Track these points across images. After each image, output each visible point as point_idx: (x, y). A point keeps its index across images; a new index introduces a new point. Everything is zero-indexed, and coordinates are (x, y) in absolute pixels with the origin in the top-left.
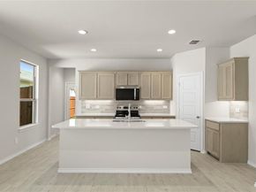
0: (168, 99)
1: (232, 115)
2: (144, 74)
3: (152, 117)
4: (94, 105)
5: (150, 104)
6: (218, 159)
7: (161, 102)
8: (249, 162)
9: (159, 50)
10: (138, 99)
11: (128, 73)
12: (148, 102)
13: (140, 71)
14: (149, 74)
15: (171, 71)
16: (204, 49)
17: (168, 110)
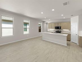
2: (62, 23)
3: (63, 33)
4: (51, 30)
7: (68, 30)
10: (60, 29)
11: (58, 23)
15: (70, 22)
16: (78, 16)
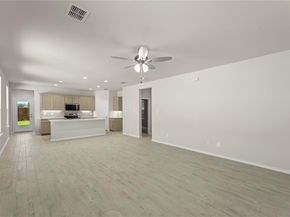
0: (93, 109)
2: (82, 98)
4: (50, 113)
7: (89, 111)
10: (78, 110)
11: (72, 96)
13: (79, 96)
17: (93, 115)
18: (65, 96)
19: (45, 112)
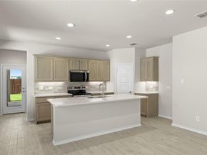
0: (106, 78)
1: (147, 89)
2: (91, 61)
4: (48, 87)
5: (94, 84)
6: (146, 117)
8: (159, 115)
9: (108, 46)
12: (92, 83)
13: (89, 59)
14: (94, 61)
17: (105, 89)
18: (69, 58)
19: (42, 85)
